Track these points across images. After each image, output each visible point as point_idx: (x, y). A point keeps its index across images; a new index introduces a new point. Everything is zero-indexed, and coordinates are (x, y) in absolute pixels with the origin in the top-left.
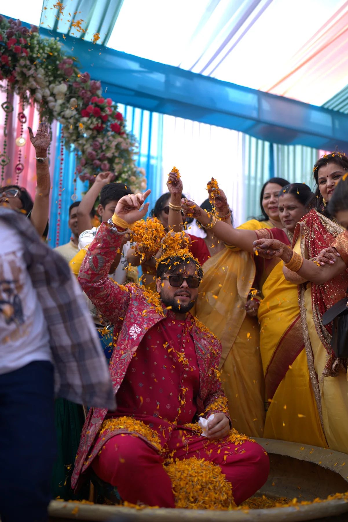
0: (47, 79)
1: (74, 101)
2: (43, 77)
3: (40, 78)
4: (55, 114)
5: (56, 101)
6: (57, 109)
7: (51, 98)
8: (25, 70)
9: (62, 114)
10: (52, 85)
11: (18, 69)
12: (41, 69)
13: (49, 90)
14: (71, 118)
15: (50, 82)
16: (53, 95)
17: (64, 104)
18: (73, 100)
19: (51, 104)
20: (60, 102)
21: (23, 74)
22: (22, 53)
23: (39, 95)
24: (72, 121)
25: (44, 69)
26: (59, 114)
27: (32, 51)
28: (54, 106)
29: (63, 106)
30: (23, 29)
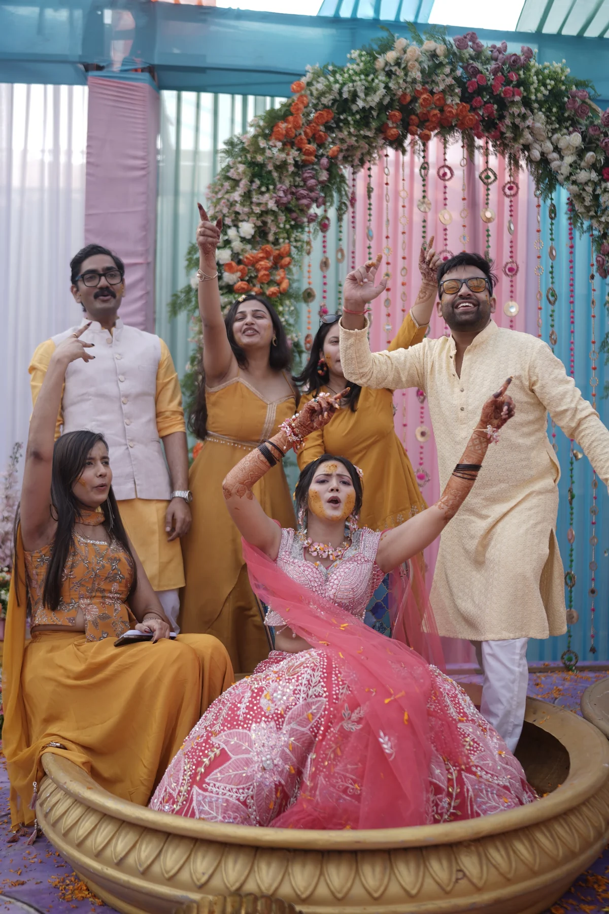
0: (549, 127)
1: (592, 156)
2: (543, 127)
3: (539, 128)
4: (560, 178)
5: (562, 158)
6: (565, 170)
7: (555, 155)
8: (517, 121)
9: (573, 178)
10: (556, 136)
11: (508, 121)
12: (540, 113)
13: (552, 143)
14: (586, 183)
15: (554, 131)
16: (557, 149)
17: (575, 162)
18: (590, 155)
19: (554, 165)
20: (569, 159)
21: (515, 128)
22: (514, 95)
23: (536, 154)
24: (589, 189)
25: (544, 113)
26: (567, 179)
27: (527, 89)
28: (560, 167)
29: (574, 166)
30: (513, 58)
